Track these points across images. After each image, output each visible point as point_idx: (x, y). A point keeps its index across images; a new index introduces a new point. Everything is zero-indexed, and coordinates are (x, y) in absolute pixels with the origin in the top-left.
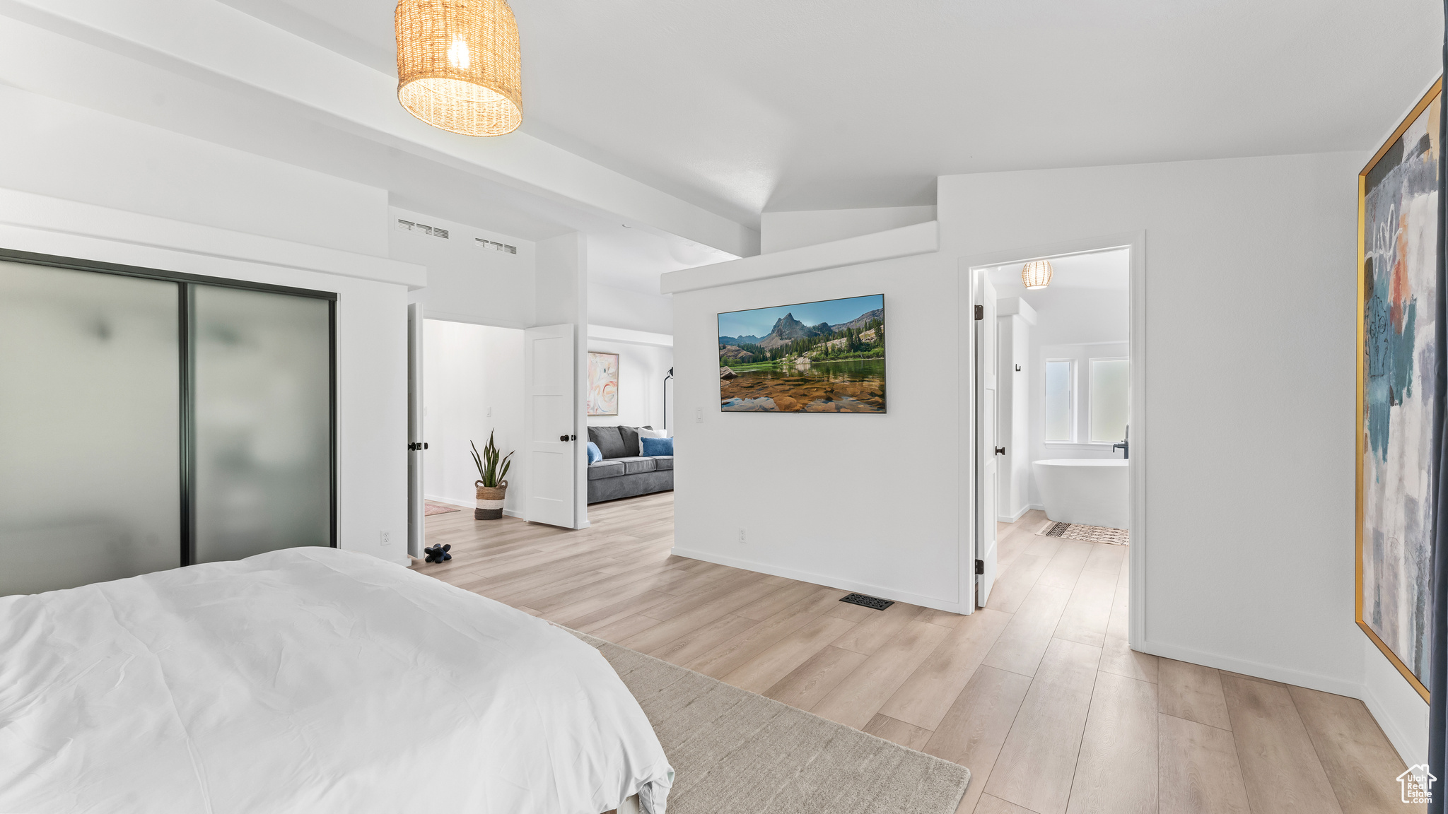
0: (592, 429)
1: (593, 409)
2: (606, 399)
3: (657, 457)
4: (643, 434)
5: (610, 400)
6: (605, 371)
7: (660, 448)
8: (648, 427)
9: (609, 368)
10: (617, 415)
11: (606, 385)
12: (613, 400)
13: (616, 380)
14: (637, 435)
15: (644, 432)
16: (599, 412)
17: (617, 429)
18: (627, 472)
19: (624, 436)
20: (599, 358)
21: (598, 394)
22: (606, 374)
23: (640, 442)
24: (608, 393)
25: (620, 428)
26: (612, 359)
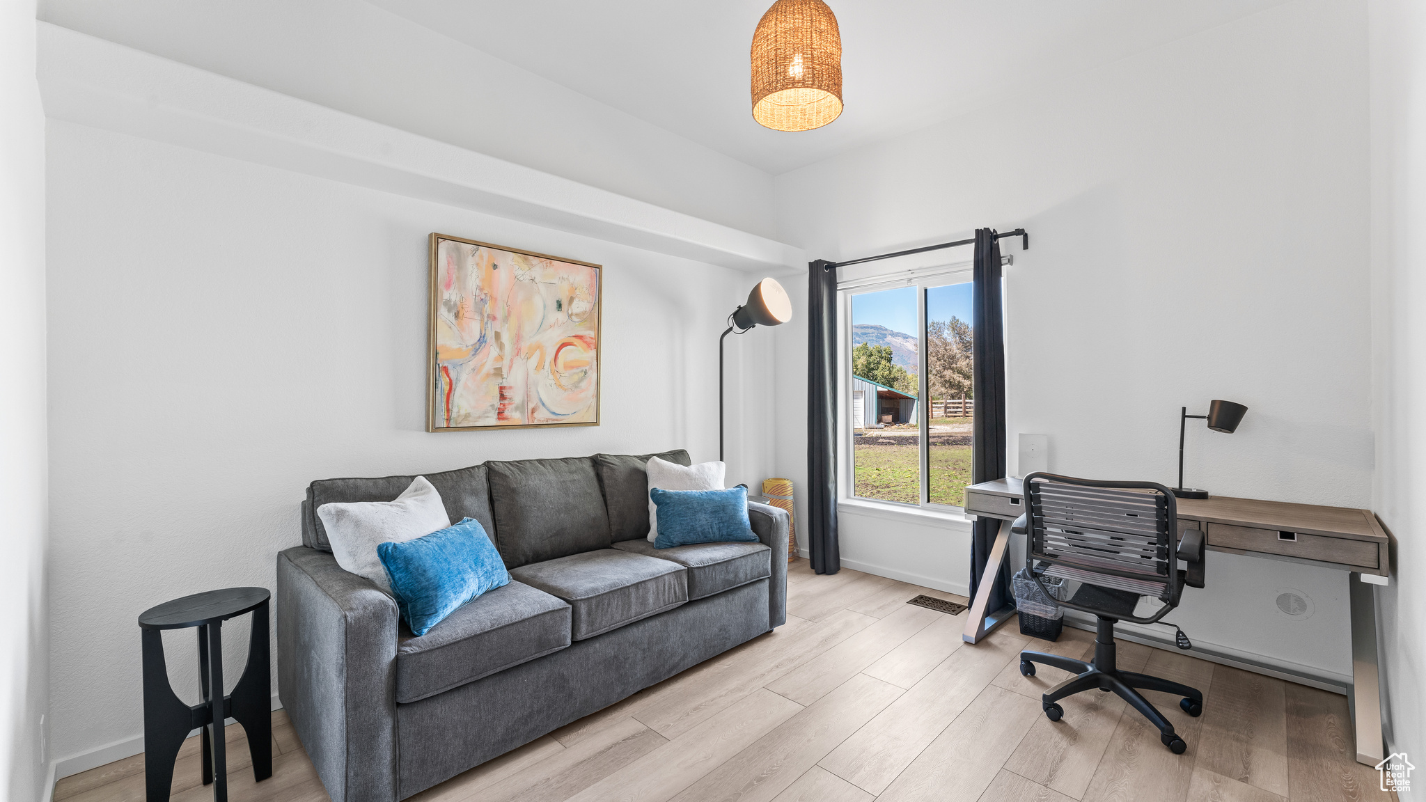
0: (501, 469)
1: (521, 408)
2: (564, 381)
3: (698, 556)
4: (665, 477)
5: (576, 385)
6: (560, 305)
7: (704, 520)
8: (678, 456)
9: (571, 300)
10: (596, 423)
11: (564, 345)
12: (583, 385)
13: (592, 334)
14: (643, 477)
15: (662, 470)
16: (541, 416)
17: (587, 466)
18: (583, 633)
19: (607, 482)
20: (538, 269)
21: (540, 366)
22: (561, 316)
23: (653, 507)
24: (568, 366)
25: (597, 462)
26: (582, 277)
